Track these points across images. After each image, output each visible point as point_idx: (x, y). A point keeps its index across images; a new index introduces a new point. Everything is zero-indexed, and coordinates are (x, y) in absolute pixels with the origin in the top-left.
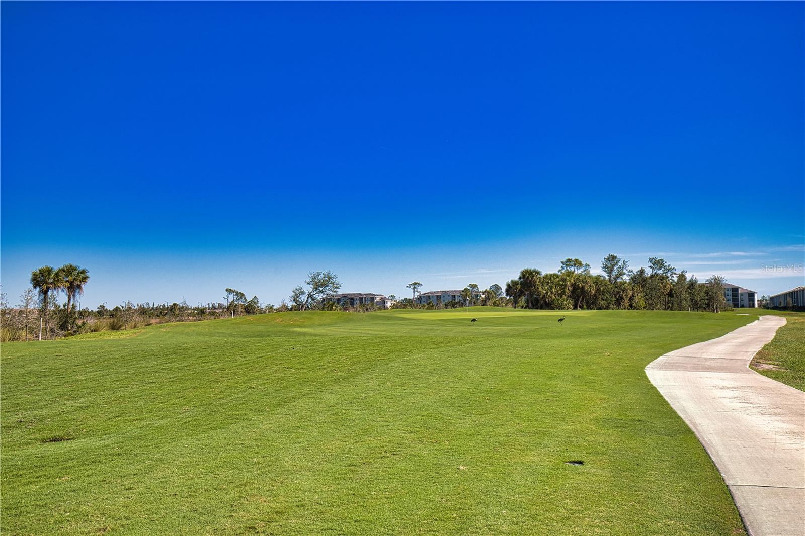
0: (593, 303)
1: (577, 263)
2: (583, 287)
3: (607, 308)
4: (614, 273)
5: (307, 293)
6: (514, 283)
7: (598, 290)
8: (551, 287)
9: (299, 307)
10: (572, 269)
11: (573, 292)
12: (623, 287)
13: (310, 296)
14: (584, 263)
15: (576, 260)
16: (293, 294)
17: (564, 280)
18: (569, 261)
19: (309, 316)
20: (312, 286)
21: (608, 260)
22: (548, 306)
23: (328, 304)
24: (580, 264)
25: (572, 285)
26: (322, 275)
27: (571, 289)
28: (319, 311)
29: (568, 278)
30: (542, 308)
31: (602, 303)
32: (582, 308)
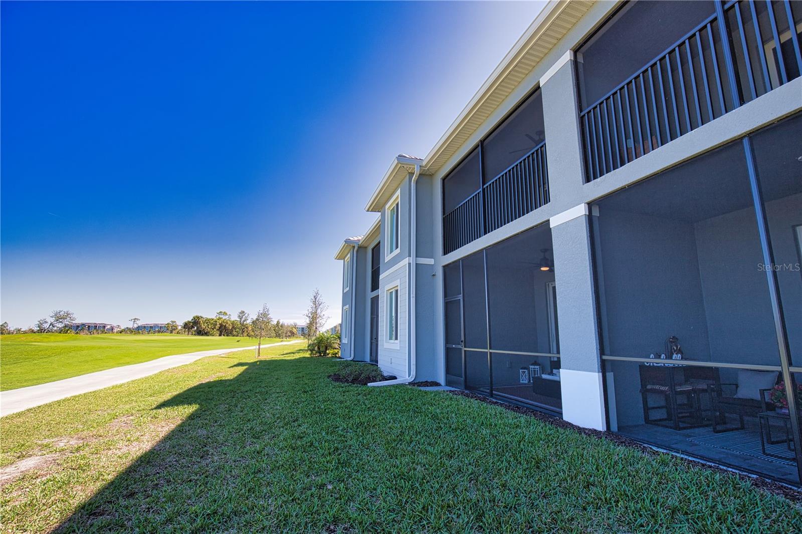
0: (230, 333)
1: (225, 314)
2: (226, 325)
3: (237, 336)
4: (243, 319)
5: (50, 323)
6: (189, 322)
7: (233, 327)
8: (208, 325)
9: (41, 331)
10: (222, 316)
11: (220, 328)
12: (246, 326)
13: (51, 324)
14: (228, 314)
15: (225, 312)
16: (38, 323)
17: (216, 321)
18: (221, 312)
19: (47, 336)
20: (54, 318)
21: (241, 313)
22: (206, 334)
23: (66, 330)
24: (226, 314)
25: (220, 324)
26: (63, 313)
27: (219, 326)
28: (57, 334)
29: (218, 321)
30: (202, 335)
31: (235, 333)
32: (224, 335)
